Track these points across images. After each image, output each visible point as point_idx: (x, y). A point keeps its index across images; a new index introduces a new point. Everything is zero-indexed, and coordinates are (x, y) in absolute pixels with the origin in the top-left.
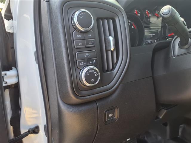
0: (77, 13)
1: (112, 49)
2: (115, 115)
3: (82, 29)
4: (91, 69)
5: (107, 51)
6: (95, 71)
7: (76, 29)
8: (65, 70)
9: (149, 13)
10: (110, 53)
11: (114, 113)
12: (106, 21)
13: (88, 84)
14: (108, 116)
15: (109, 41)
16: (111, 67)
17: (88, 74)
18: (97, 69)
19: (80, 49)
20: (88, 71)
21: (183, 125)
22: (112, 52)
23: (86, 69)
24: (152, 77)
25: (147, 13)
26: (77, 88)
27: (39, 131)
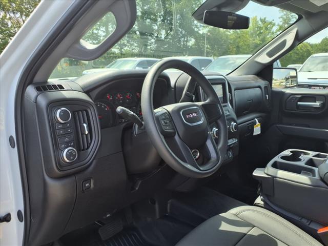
0: (59, 111)
1: (87, 133)
2: (91, 184)
3: (62, 121)
4: (70, 150)
5: (82, 134)
6: (73, 150)
7: (58, 122)
8: (50, 152)
9: (120, 96)
10: (85, 136)
11: (90, 183)
12: (81, 112)
13: (68, 161)
14: (85, 185)
15: (84, 127)
16: (86, 147)
17: (68, 153)
18: (74, 149)
19: (62, 136)
20: (68, 151)
21: (170, 201)
22: (86, 135)
23: (66, 150)
24: (122, 152)
25: (119, 96)
26: (60, 164)
27: (11, 219)
